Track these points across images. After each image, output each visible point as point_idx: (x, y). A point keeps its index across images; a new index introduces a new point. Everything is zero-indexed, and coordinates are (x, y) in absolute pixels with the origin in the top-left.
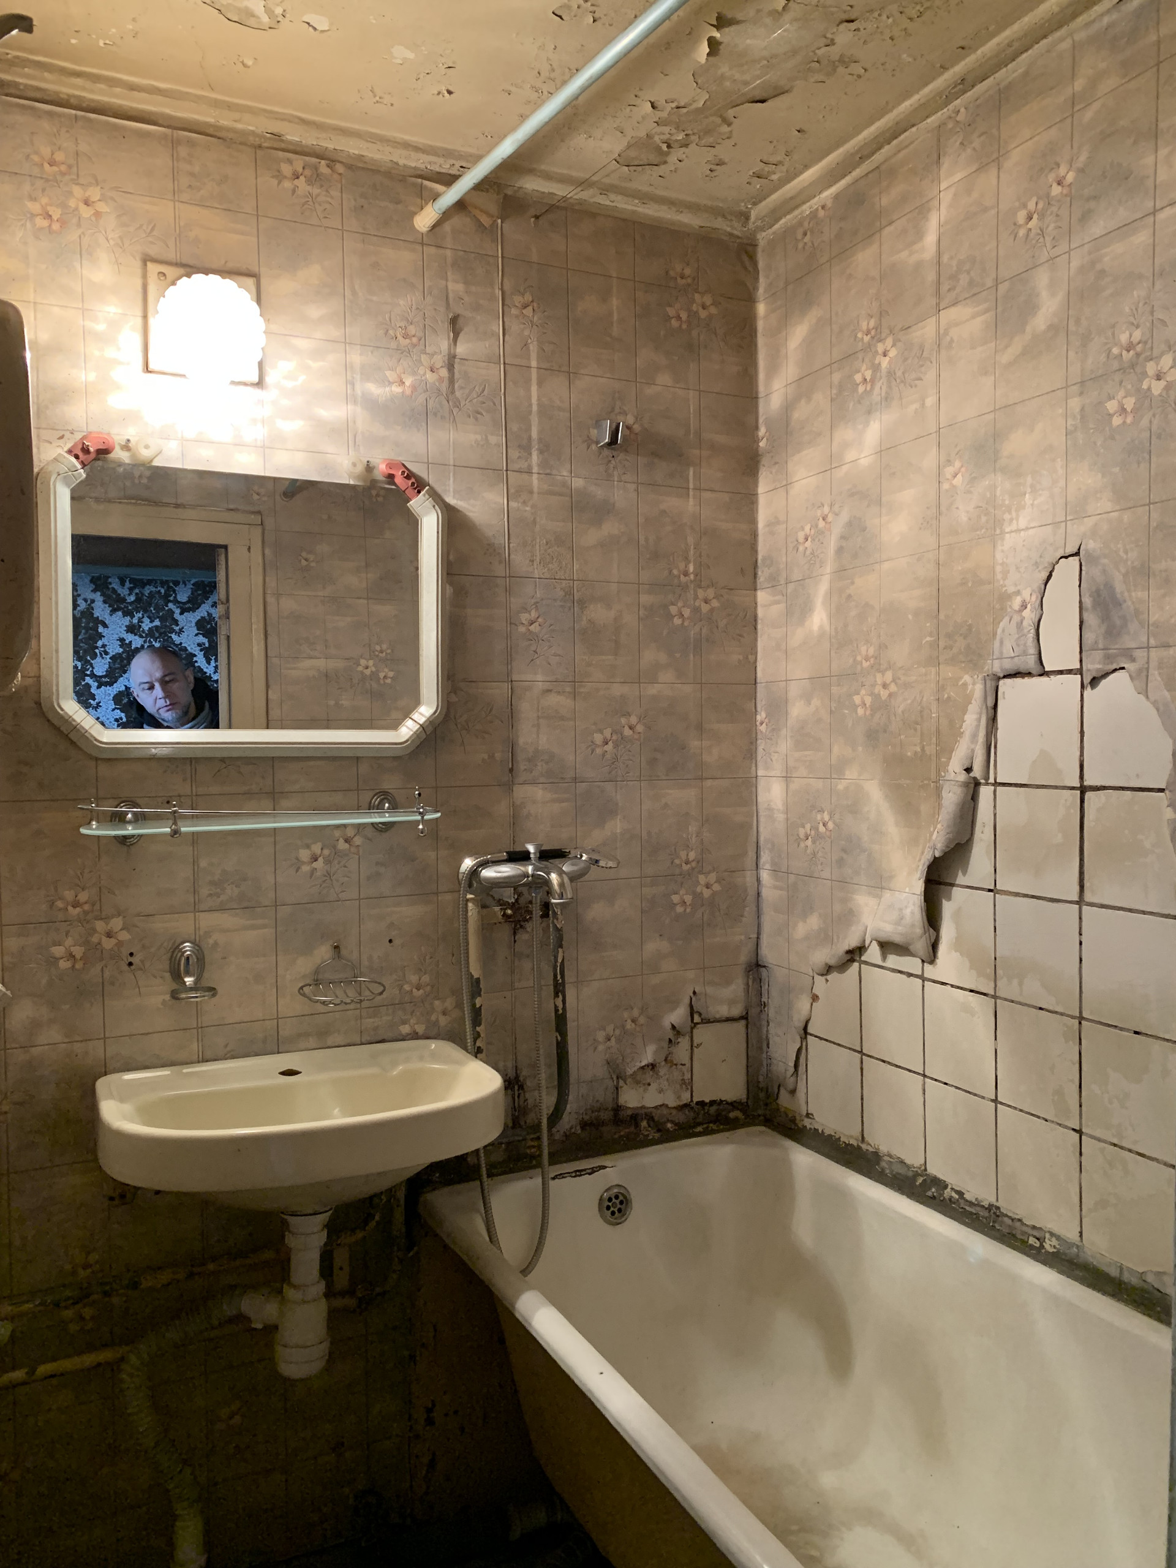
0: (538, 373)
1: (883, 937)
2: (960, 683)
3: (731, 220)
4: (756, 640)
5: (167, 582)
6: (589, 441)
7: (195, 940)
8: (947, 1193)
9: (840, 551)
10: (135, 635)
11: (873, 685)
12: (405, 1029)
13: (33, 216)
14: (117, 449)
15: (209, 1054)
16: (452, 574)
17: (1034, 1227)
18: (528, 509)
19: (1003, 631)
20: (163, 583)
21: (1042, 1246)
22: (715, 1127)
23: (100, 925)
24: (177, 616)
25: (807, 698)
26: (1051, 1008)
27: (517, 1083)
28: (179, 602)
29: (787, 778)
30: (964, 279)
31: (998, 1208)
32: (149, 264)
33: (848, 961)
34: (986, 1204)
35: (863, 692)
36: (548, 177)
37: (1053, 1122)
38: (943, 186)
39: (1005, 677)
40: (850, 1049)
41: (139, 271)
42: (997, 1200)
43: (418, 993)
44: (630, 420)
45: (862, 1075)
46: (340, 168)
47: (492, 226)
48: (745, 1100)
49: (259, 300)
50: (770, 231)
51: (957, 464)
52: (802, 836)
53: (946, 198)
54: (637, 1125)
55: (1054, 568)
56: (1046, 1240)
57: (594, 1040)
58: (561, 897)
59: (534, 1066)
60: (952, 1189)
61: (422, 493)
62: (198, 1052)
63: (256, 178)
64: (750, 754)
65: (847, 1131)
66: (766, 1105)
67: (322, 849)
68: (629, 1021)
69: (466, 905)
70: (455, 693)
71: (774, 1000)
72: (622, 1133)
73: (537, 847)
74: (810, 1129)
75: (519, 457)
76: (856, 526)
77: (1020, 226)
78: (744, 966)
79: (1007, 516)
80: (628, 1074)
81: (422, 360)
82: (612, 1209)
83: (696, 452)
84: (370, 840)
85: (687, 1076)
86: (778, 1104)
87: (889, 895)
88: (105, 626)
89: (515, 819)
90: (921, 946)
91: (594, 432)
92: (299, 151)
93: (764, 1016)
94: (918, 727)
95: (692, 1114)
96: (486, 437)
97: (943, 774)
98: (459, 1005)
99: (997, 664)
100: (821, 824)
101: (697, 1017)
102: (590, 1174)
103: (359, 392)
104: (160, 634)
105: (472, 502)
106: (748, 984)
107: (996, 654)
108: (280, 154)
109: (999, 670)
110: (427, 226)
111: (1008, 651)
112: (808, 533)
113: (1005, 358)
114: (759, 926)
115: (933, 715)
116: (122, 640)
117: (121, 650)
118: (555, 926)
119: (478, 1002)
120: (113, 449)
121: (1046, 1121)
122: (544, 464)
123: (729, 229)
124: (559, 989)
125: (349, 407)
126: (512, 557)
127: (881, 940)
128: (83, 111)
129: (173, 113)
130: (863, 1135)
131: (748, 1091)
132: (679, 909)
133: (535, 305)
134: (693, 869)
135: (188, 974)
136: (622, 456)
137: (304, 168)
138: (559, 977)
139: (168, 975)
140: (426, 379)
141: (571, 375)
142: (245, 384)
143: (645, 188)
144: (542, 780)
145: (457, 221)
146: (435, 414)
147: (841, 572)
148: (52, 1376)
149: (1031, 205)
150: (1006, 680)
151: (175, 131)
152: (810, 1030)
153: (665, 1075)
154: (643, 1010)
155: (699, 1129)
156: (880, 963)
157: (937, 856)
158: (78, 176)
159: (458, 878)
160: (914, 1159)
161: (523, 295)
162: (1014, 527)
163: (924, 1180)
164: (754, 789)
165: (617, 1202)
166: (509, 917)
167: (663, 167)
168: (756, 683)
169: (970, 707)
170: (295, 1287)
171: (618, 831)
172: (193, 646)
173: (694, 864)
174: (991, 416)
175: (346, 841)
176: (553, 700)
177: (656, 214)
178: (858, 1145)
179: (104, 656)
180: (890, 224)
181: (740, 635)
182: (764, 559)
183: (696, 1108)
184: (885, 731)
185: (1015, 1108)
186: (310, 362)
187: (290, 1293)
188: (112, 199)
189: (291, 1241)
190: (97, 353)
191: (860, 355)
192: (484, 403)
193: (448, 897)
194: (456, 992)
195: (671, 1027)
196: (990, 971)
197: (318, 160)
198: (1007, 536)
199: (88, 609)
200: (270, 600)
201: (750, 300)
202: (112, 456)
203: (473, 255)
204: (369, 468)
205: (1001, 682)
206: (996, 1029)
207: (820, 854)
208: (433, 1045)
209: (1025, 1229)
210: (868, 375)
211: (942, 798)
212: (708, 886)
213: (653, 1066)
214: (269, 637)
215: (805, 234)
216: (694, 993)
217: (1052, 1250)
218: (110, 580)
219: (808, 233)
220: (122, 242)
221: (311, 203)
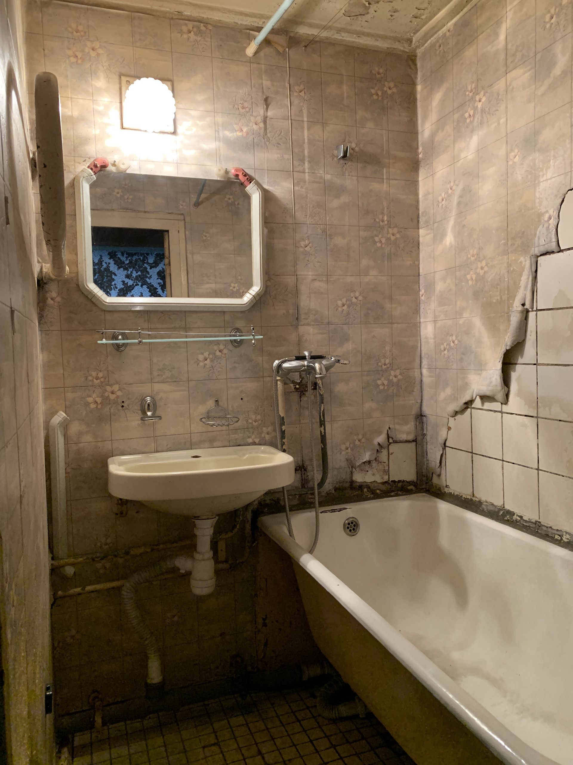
0: (307, 124)
1: (482, 393)
2: (519, 262)
3: (403, 43)
4: (419, 254)
5: (143, 254)
6: (333, 156)
7: (152, 395)
8: (515, 517)
9: (459, 203)
10: (130, 279)
11: (476, 269)
12: (250, 440)
13: (69, 57)
14: (110, 166)
15: (159, 449)
16: (267, 223)
17: (557, 530)
18: (304, 190)
19: (540, 232)
20: (142, 254)
21: (562, 539)
22: (401, 493)
23: (108, 388)
24: (148, 270)
25: (444, 279)
26: (565, 420)
27: (303, 468)
28: (149, 263)
29: (435, 321)
30: (519, 55)
31: (540, 522)
32: (122, 77)
33: (465, 408)
34: (534, 521)
35: (471, 273)
36: (311, 26)
37: (566, 476)
38: (508, 9)
39: (541, 255)
40: (466, 451)
41: (118, 81)
42: (539, 518)
43: (255, 424)
44: (353, 145)
45: (472, 463)
46: (210, 27)
47: (283, 51)
48: (416, 481)
49: (173, 91)
50: (423, 48)
51: (516, 151)
52: (442, 349)
53: (510, 15)
54: (362, 491)
55: (565, 196)
56: (564, 536)
57: (340, 449)
58: (321, 374)
59: (311, 460)
60: (517, 515)
61: (252, 183)
62: (155, 447)
63: (171, 34)
64: (417, 311)
65: (465, 492)
66: (426, 483)
67: (209, 355)
68: (357, 441)
69: (277, 383)
70: (270, 281)
71: (429, 431)
72: (355, 494)
73: (310, 353)
74: (448, 493)
75: (299, 165)
76: (467, 190)
77: (547, 22)
78: (414, 416)
79: (541, 173)
80: (357, 465)
81: (251, 119)
82: (350, 528)
83: (387, 161)
84: (231, 351)
85: (387, 468)
86: (432, 482)
87: (485, 373)
88: (115, 275)
89: (300, 343)
90: (500, 396)
91: (336, 152)
92: (190, 19)
93: (424, 440)
94: (499, 287)
95: (389, 487)
96: (283, 156)
97: (511, 309)
98: (275, 430)
99: (537, 249)
100: (452, 342)
101: (391, 440)
102: (339, 511)
103: (221, 135)
104: (141, 278)
105: (276, 187)
106: (416, 425)
107: (536, 244)
108: (182, 21)
109: (538, 252)
110: (252, 53)
111: (542, 242)
112: (443, 197)
113: (539, 92)
114: (422, 397)
115: (506, 280)
116: (123, 282)
117: (123, 286)
118: (320, 393)
119: (283, 428)
120: (108, 165)
121: (563, 476)
122: (311, 168)
123: (402, 48)
124: (322, 423)
125: (217, 143)
126: (296, 214)
127: (481, 395)
128: (90, 6)
129: (131, 4)
130: (473, 493)
131: (417, 476)
132: (381, 387)
133: (306, 90)
134: (388, 368)
135: (149, 410)
136: (350, 163)
137: (193, 28)
138: (322, 417)
139: (140, 412)
140: (253, 128)
141: (324, 124)
142: (168, 133)
143: (359, 29)
144: (312, 323)
145: (267, 50)
146: (258, 145)
147: (460, 214)
148: (93, 592)
149: (552, 11)
150: (542, 257)
151: (132, 13)
152: (447, 444)
153: (375, 467)
154: (364, 436)
155: (392, 494)
156: (480, 407)
157: (507, 349)
158: (89, 37)
159: (272, 369)
160: (498, 503)
161: (300, 86)
162: (545, 178)
163: (503, 512)
164: (419, 329)
165: (352, 525)
166: (297, 389)
167: (367, 15)
168: (419, 275)
169: (524, 273)
170: (199, 553)
171: (350, 349)
172: (156, 284)
173: (388, 366)
174: (533, 123)
175: (220, 351)
176: (317, 284)
177: (365, 43)
178: (471, 498)
179: (115, 289)
180: (482, 33)
181: (411, 252)
182: (423, 213)
183: (391, 483)
184: (482, 291)
185: (548, 472)
186: (198, 122)
187: (197, 556)
188: (105, 47)
189: (197, 532)
190: (99, 120)
191: (467, 104)
192: (282, 139)
193: (268, 379)
194: (273, 424)
195: (378, 444)
196: (535, 405)
197: (199, 24)
198: (541, 183)
199: (107, 267)
200: (189, 256)
201: (413, 84)
202: (108, 169)
203: (275, 67)
204: (227, 172)
205: (539, 259)
206: (538, 433)
207: (451, 357)
208: (262, 448)
209: (554, 532)
210: (472, 113)
211: (511, 320)
212: (395, 377)
213: (369, 462)
214: (189, 274)
215: (440, 46)
216: (389, 428)
217: (566, 540)
218: (117, 253)
219: (442, 45)
220: (110, 67)
221: (196, 45)
